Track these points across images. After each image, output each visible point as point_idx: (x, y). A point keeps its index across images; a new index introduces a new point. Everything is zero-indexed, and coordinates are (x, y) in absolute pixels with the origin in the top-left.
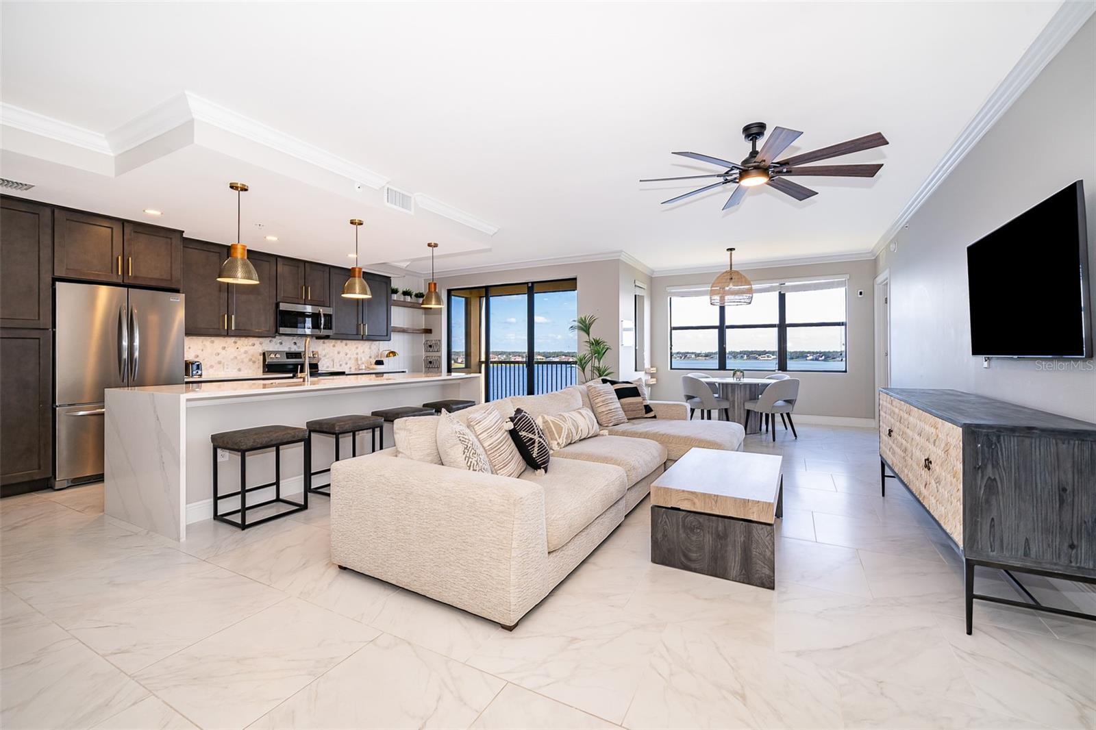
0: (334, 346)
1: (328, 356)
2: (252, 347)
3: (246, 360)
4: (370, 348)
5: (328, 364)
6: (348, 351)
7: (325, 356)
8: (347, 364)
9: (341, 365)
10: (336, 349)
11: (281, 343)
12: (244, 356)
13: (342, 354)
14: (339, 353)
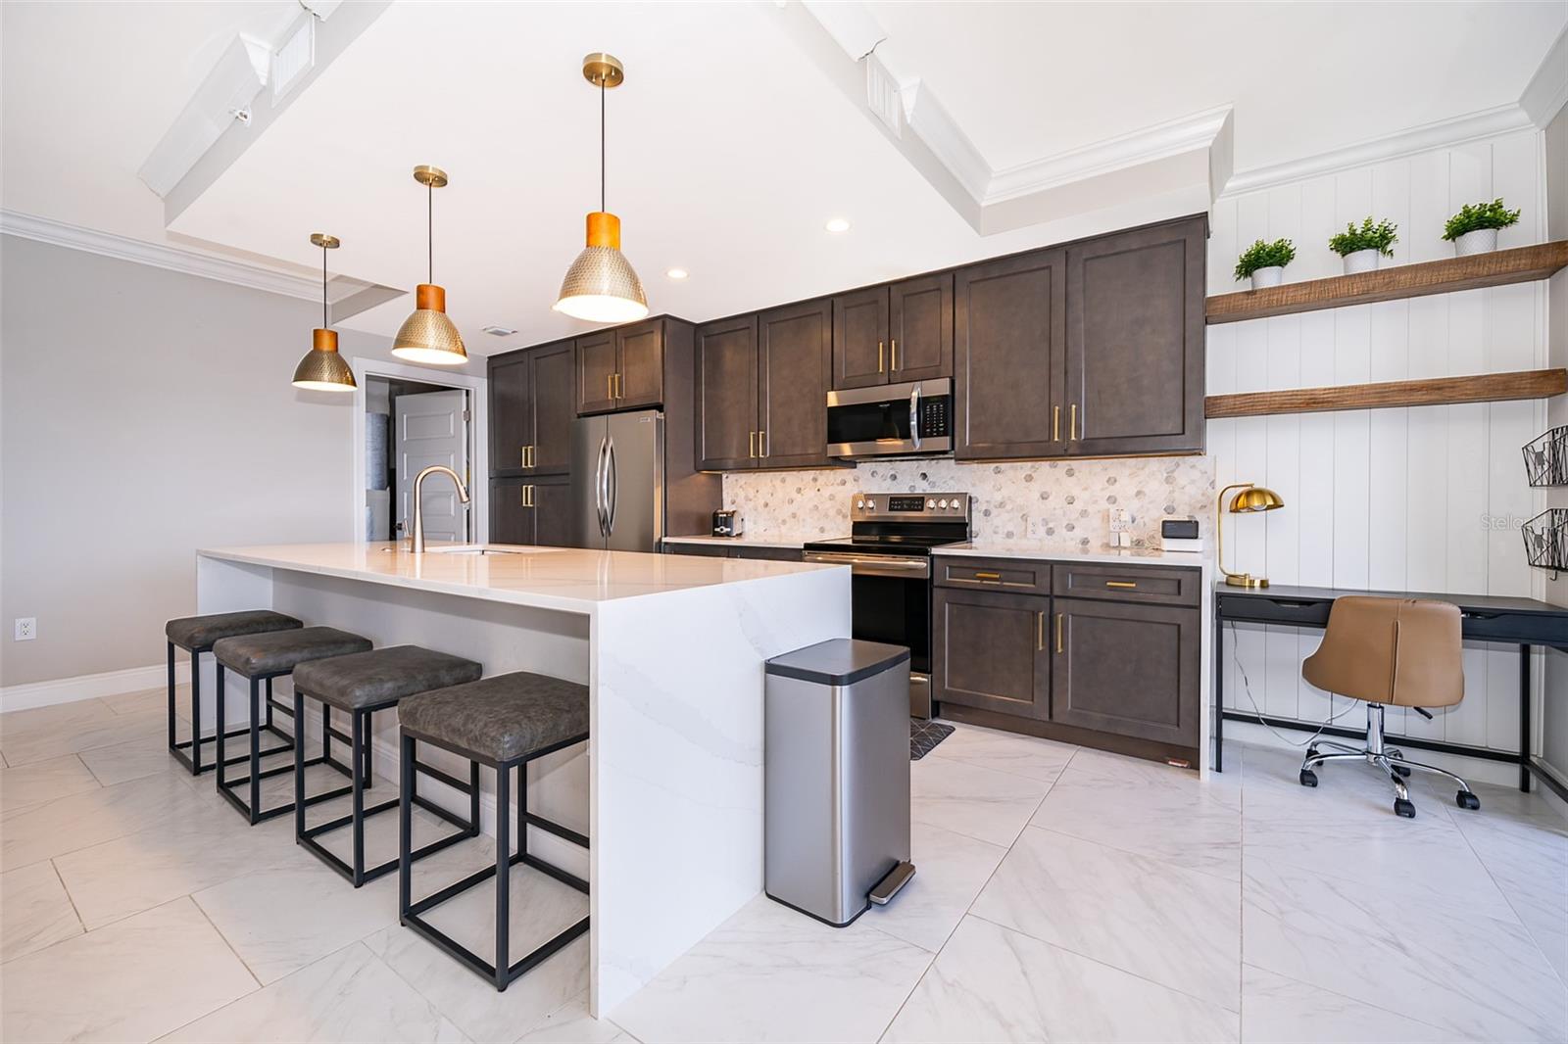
0: (1029, 478)
1: (1009, 507)
2: (841, 488)
3: (832, 512)
4: (1169, 480)
5: (1010, 528)
6: (1076, 492)
7: (1002, 505)
8: (1071, 528)
9: (1050, 532)
10: (1035, 489)
11: (894, 477)
12: (829, 504)
13: (1056, 502)
14: (1044, 497)
